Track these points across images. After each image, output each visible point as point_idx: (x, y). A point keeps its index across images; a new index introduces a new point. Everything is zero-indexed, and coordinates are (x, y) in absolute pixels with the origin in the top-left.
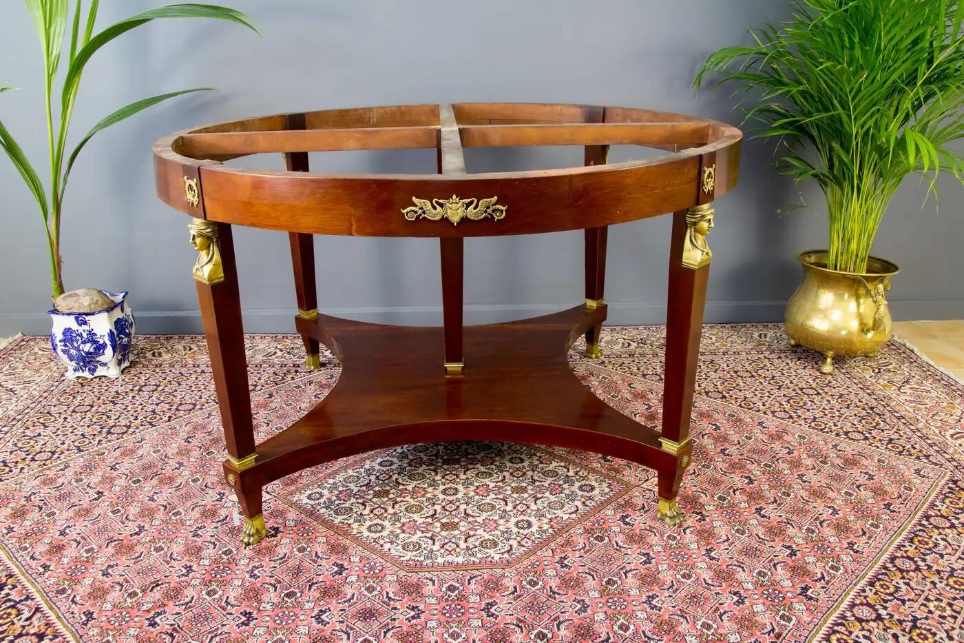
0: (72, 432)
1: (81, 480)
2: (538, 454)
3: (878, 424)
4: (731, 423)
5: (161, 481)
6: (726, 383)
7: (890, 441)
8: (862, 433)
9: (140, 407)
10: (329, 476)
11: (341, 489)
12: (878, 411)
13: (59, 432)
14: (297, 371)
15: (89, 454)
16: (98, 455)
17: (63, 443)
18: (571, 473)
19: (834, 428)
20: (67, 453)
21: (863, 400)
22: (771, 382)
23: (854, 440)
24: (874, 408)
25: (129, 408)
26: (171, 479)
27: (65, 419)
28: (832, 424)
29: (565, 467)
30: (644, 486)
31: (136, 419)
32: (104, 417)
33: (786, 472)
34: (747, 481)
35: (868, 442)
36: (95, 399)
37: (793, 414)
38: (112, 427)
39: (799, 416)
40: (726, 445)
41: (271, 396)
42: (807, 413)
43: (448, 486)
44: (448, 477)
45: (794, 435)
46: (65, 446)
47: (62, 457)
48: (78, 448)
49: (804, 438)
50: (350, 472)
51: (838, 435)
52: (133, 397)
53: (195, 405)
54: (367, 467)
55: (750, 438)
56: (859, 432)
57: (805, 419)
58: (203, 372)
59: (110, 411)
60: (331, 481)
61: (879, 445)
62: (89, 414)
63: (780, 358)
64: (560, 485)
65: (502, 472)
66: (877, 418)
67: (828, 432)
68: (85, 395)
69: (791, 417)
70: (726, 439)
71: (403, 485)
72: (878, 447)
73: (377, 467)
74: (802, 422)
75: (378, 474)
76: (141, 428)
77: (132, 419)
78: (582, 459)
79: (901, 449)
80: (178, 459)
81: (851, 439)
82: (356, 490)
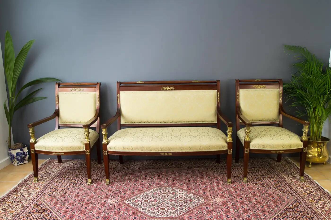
0: (66, 184)
1: (70, 196)
2: (187, 192)
3: (280, 185)
4: (239, 185)
5: (90, 197)
6: (240, 174)
7: (282, 189)
8: (275, 187)
9: (83, 178)
10: (133, 196)
11: (136, 200)
12: (281, 182)
13: (63, 184)
14: (124, 170)
15: (71, 190)
16: (74, 190)
17: (65, 187)
18: (195, 197)
19: (267, 186)
20: (66, 189)
21: (278, 179)
22: (253, 174)
23: (272, 189)
24: (280, 181)
25: (80, 179)
26: (93, 197)
27: (64, 181)
28: (267, 185)
29: (193, 195)
30: (213, 200)
31: (83, 181)
32: (74, 181)
33: (252, 197)
34: (241, 199)
35: (276, 190)
36: (72, 176)
37: (257, 183)
38: (77, 183)
39: (259, 183)
40: (237, 190)
41: (118, 176)
42: (261, 182)
43: (163, 199)
44: (163, 197)
45: (256, 188)
46: (65, 188)
47: (65, 190)
48: (69, 188)
49: (259, 189)
50: (138, 196)
51: (268, 188)
52: (81, 176)
53: (98, 178)
54: (142, 194)
55: (244, 189)
56: (274, 187)
57: (260, 184)
58: (99, 170)
59: (76, 179)
60: (133, 198)
61: (279, 190)
62: (70, 180)
63: (257, 167)
64: (191, 200)
65: (177, 196)
66: (280, 184)
67: (265, 187)
68: (69, 175)
69: (256, 183)
70: (237, 189)
71: (152, 199)
72: (278, 191)
73: (145, 195)
74: (259, 185)
75: (145, 196)
76: (84, 184)
77: (82, 181)
78: (198, 193)
79: (284, 191)
80: (94, 191)
81: (271, 189)
82: (139, 200)
